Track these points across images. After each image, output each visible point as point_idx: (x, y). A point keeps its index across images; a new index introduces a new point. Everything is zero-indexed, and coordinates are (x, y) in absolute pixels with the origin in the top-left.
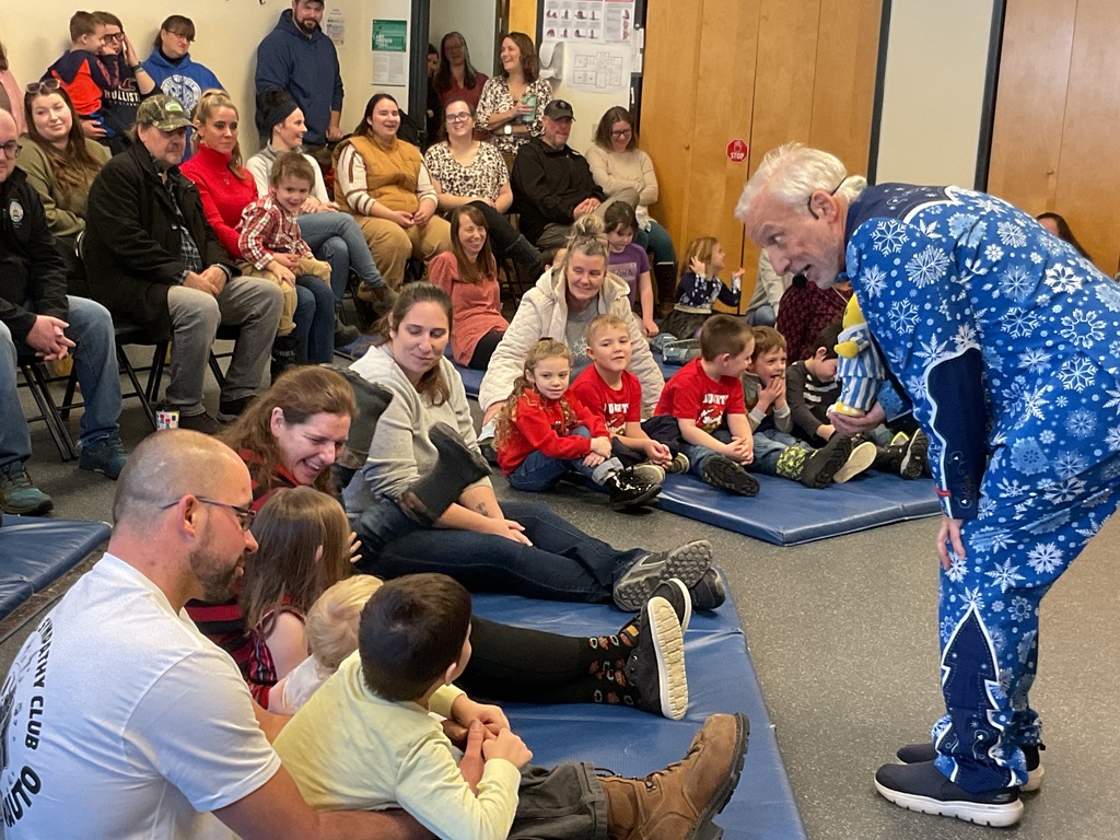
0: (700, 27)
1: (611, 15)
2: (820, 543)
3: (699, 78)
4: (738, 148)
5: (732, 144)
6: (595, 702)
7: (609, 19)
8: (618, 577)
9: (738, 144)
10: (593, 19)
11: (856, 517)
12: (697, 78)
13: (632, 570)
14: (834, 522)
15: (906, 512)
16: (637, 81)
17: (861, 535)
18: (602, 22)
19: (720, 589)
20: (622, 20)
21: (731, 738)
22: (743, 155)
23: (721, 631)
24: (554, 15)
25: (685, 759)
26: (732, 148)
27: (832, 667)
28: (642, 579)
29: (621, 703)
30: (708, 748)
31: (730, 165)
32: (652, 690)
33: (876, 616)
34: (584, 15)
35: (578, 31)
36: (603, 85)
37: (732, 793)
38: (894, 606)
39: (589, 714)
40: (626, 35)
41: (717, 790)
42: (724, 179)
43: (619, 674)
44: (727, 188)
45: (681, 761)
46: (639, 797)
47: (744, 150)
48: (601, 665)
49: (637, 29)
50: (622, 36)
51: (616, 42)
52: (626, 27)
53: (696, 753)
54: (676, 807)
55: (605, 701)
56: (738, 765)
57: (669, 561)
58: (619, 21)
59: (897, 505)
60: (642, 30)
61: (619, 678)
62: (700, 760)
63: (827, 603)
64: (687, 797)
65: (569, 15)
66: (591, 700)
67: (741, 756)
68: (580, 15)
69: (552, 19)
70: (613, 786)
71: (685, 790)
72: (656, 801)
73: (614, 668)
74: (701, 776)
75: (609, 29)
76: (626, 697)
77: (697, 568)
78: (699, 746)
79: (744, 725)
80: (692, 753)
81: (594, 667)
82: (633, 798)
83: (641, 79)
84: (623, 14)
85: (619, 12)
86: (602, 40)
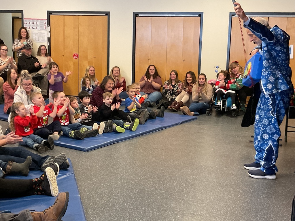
0: (64, 26)
1: (41, 23)
2: (95, 150)
3: (65, 38)
4: (76, 55)
5: (74, 54)
6: (35, 195)
7: (41, 24)
8: (43, 163)
9: (76, 54)
10: (37, 24)
11: (104, 143)
12: (64, 38)
13: (46, 161)
14: (99, 145)
15: (116, 141)
16: (49, 40)
17: (105, 147)
18: (39, 25)
19: (68, 163)
20: (44, 25)
21: (65, 199)
22: (77, 57)
23: (68, 174)
24: (26, 23)
25: (54, 205)
26: (74, 55)
27: (96, 179)
28: (48, 164)
29: (42, 194)
30: (59, 202)
31: (74, 59)
32: (49, 190)
33: (107, 166)
34: (34, 23)
35: (33, 27)
36: (40, 41)
37: (66, 212)
38: (111, 163)
39: (33, 198)
40: (45, 28)
41: (61, 212)
42: (73, 63)
43: (40, 187)
44: (74, 65)
45: (53, 206)
46: (42, 216)
47: (77, 56)
48: (36, 185)
49: (48, 27)
50: (44, 28)
51: (43, 30)
52: (45, 26)
53: (56, 203)
54: (52, 218)
55: (38, 194)
56: (66, 205)
57: (55, 159)
58: (43, 24)
59: (114, 140)
60: (49, 27)
61: (41, 188)
62: (57, 205)
63: (96, 164)
64: (54, 215)
65: (30, 23)
66: (34, 194)
67: (67, 202)
68: (33, 23)
69: (26, 24)
70: (35, 215)
71: (53, 213)
72: (46, 217)
73: (39, 186)
74: (57, 209)
75: (41, 27)
76: (43, 193)
77: (62, 160)
78: (57, 201)
79: (68, 195)
80: (55, 203)
81: (34, 186)
82: (40, 217)
83: (50, 39)
84: (44, 23)
85: (43, 22)
86: (39, 29)
